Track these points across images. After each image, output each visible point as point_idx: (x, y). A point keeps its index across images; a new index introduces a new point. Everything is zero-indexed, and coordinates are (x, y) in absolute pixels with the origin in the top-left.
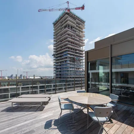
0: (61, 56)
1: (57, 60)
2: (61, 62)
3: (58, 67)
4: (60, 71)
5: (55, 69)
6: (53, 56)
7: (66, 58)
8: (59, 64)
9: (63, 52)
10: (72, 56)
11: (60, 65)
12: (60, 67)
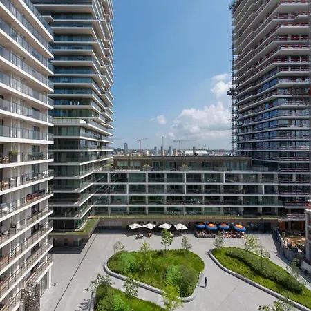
0: (254, 92)
1: (243, 104)
2: (253, 109)
3: (245, 125)
4: (253, 135)
5: (235, 130)
6: (230, 97)
7: (275, 91)
8: (250, 114)
9: (261, 78)
10: (298, 82)
11: (253, 118)
12: (252, 123)
